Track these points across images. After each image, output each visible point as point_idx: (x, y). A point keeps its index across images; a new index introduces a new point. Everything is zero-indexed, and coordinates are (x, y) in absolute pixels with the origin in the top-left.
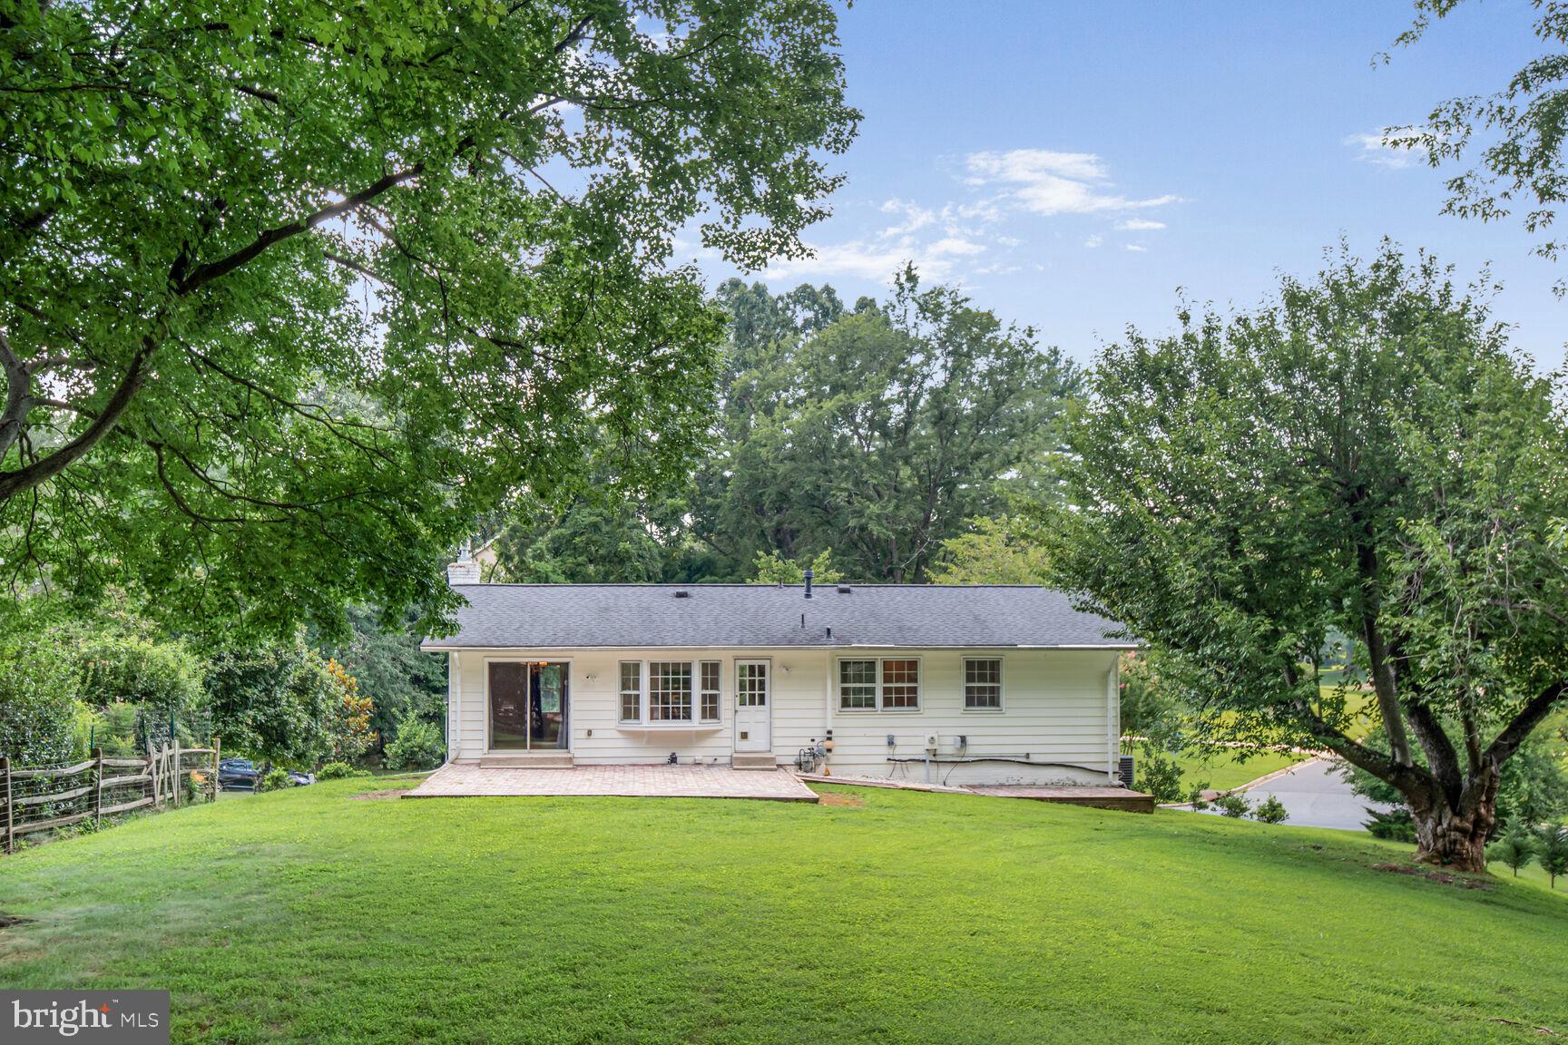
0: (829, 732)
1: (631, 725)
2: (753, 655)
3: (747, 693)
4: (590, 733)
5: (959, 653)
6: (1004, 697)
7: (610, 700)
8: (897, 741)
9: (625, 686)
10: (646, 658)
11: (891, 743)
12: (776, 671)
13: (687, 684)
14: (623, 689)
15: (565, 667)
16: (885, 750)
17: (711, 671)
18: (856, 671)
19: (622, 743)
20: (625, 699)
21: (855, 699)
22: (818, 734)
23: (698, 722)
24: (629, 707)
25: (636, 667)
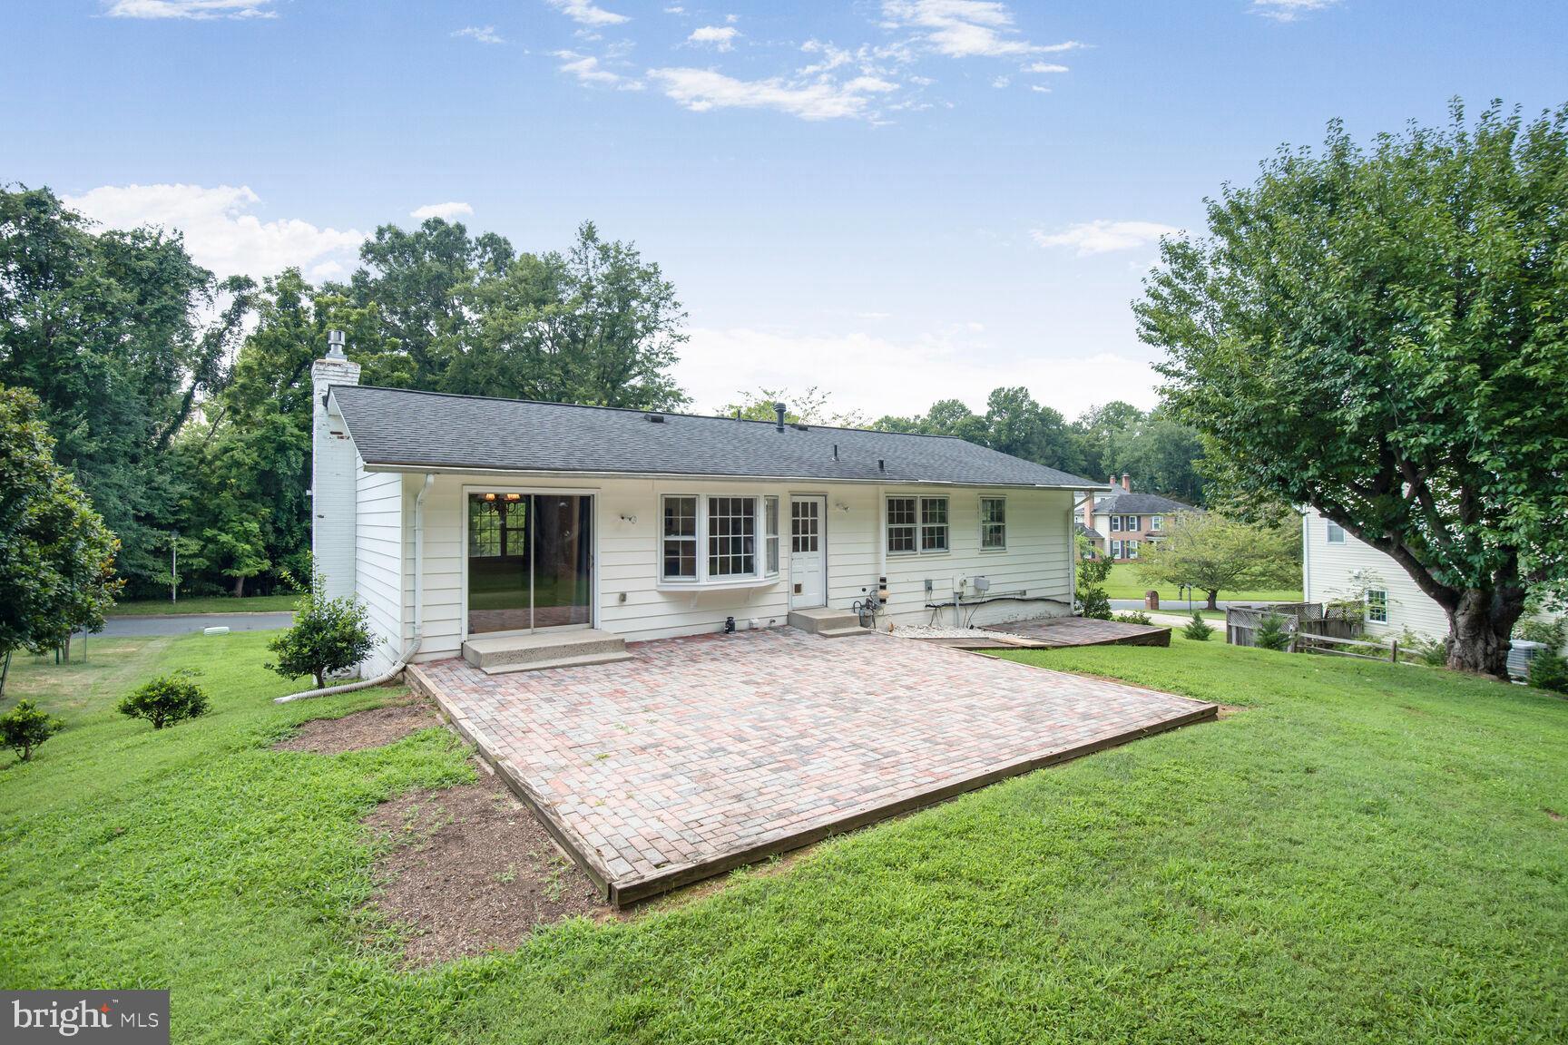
0: (883, 580)
1: (681, 583)
2: (807, 488)
3: (801, 536)
4: (623, 597)
5: (978, 491)
7: (648, 546)
8: (934, 586)
9: (670, 528)
10: (703, 491)
11: (929, 588)
12: (832, 510)
13: (750, 526)
14: (668, 532)
16: (922, 596)
17: (773, 506)
18: (899, 510)
19: (665, 608)
20: (670, 549)
21: (900, 542)
22: (870, 582)
23: (761, 576)
24: (677, 561)
25: (690, 503)
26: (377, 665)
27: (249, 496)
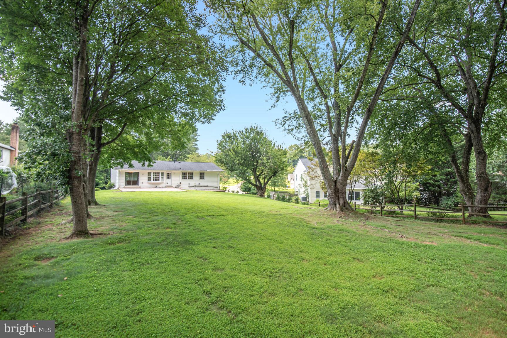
1: (150, 182)
2: (169, 171)
3: (168, 177)
4: (142, 183)
5: (199, 172)
6: (205, 178)
7: (146, 178)
8: (190, 184)
9: (149, 176)
10: (152, 171)
12: (172, 174)
13: (159, 176)
15: (138, 173)
16: (188, 185)
17: (163, 174)
18: (184, 174)
19: (148, 184)
20: (149, 178)
21: (184, 178)
22: (179, 183)
23: (160, 181)
24: (149, 179)
25: (151, 173)
26: (117, 187)
27: (102, 171)
